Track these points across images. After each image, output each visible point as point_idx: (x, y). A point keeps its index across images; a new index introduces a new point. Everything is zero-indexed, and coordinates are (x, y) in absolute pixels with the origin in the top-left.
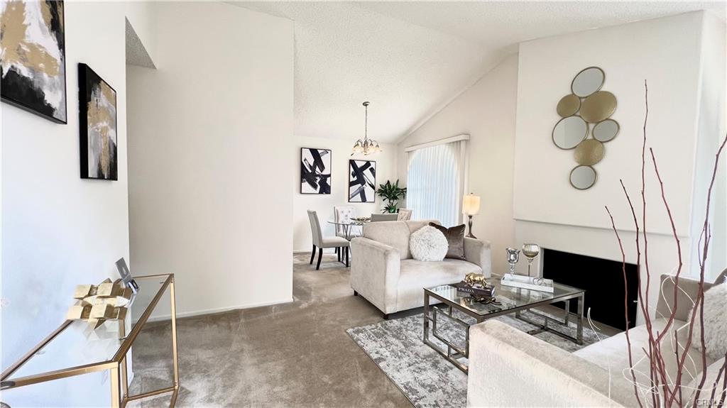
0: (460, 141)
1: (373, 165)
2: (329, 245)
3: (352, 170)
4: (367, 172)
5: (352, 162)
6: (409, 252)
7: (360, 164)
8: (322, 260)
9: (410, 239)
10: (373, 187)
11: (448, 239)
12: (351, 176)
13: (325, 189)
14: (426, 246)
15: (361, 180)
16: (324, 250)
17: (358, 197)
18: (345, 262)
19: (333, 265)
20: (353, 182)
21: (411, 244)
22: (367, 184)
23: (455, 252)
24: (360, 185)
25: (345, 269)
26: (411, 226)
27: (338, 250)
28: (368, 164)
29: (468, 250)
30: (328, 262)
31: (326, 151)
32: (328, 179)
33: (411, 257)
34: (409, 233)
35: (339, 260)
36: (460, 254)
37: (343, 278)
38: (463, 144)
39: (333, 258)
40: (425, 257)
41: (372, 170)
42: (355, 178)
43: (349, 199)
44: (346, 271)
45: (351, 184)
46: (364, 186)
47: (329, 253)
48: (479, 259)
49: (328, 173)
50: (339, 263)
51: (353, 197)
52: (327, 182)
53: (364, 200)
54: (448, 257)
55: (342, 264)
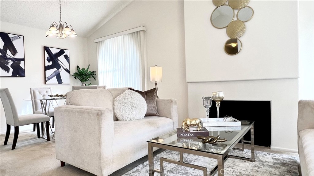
0: (140, 31)
1: (66, 53)
2: (26, 123)
3: (47, 56)
4: (61, 58)
5: (46, 49)
6: (115, 115)
7: (54, 51)
8: (18, 139)
9: (114, 104)
10: (68, 71)
11: (146, 100)
12: (46, 61)
13: (19, 72)
14: (129, 107)
15: (56, 65)
16: (21, 129)
17: (55, 80)
18: (45, 137)
19: (32, 142)
20: (48, 66)
21: (116, 107)
22: (62, 68)
23: (152, 110)
24: (55, 69)
25: (46, 143)
26: (113, 92)
27: (36, 125)
28: (62, 52)
29: (161, 107)
30: (27, 140)
31: (18, 36)
32: (22, 63)
33: (116, 119)
34: (112, 98)
35: (39, 136)
36: (155, 112)
37: (45, 152)
38: (142, 33)
39: (32, 135)
40: (130, 117)
41: (66, 57)
42: (51, 63)
43: (45, 81)
44: (47, 145)
45: (47, 68)
46: (60, 70)
47: (27, 130)
48: (170, 113)
49: (22, 57)
50: (39, 139)
51: (49, 79)
52: (21, 65)
53: (60, 81)
54: (147, 115)
55: (42, 139)
